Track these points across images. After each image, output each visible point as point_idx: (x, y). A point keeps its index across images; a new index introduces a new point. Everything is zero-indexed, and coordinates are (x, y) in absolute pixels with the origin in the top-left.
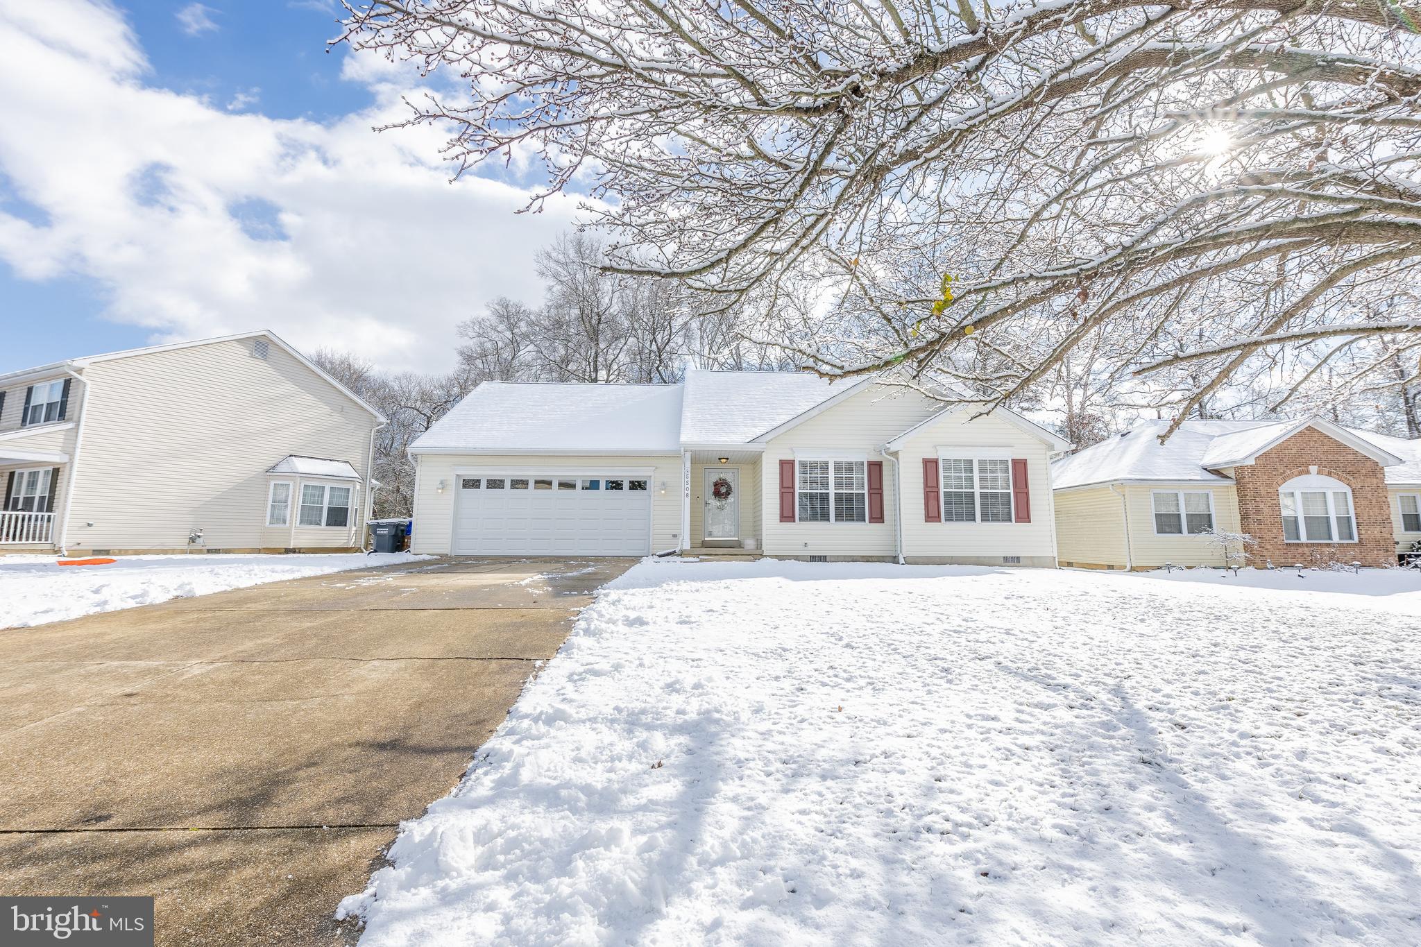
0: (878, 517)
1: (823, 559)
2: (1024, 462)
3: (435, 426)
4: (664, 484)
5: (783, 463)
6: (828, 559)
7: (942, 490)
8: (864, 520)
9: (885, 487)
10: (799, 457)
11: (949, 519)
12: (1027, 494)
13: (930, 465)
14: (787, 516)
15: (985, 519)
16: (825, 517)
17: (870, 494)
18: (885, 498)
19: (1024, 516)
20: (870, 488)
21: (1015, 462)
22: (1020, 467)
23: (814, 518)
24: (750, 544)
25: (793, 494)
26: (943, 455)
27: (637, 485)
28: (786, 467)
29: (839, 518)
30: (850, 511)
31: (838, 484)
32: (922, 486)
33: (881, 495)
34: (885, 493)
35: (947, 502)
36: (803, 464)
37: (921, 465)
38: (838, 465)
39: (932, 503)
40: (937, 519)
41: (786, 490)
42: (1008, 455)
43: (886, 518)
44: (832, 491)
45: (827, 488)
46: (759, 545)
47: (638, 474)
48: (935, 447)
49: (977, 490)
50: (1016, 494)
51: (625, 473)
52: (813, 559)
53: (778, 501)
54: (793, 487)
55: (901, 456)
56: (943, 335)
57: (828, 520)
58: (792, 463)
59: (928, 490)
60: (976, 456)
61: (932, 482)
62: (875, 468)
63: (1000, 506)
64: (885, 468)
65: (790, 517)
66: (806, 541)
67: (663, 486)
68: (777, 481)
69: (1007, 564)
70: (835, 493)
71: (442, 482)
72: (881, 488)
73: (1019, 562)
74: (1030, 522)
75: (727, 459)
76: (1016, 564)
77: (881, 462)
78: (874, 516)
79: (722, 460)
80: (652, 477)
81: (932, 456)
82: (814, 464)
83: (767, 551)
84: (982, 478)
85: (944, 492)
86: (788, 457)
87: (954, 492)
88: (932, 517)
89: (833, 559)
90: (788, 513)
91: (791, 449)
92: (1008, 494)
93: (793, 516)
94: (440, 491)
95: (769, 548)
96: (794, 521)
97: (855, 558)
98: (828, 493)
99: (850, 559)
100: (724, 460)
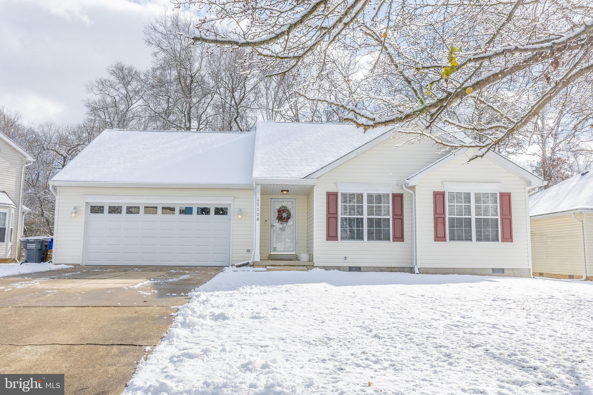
0: (400, 237)
1: (358, 269)
2: (509, 195)
3: (70, 164)
4: (240, 210)
5: (329, 195)
6: (362, 269)
7: (447, 216)
8: (389, 239)
9: (405, 214)
10: (341, 190)
11: (452, 239)
12: (510, 220)
13: (439, 197)
14: (331, 236)
15: (479, 239)
16: (360, 237)
17: (394, 219)
18: (405, 222)
19: (508, 237)
20: (394, 214)
21: (502, 195)
22: (505, 198)
23: (352, 238)
24: (304, 257)
25: (336, 218)
26: (449, 188)
27: (221, 211)
28: (332, 198)
29: (370, 238)
30: (379, 232)
31: (370, 212)
32: (432, 213)
33: (402, 220)
34: (405, 218)
35: (451, 226)
36: (344, 195)
37: (432, 197)
38: (370, 196)
39: (440, 226)
40: (443, 239)
41: (331, 216)
42: (497, 189)
43: (405, 238)
44: (365, 217)
45: (362, 214)
46: (311, 259)
47: (221, 203)
48: (442, 182)
49: (473, 217)
50: (502, 219)
51: (212, 202)
53: (325, 224)
54: (336, 213)
55: (417, 189)
56: (449, 94)
57: (362, 239)
58: (336, 194)
59: (437, 216)
60: (473, 189)
61: (440, 211)
62: (398, 198)
63: (490, 229)
64: (405, 199)
65: (335, 237)
66: (346, 256)
67: (240, 212)
68: (325, 208)
69: (495, 274)
70: (368, 218)
71: (75, 208)
72: (402, 214)
73: (503, 272)
74: (512, 241)
75: (288, 191)
76: (502, 274)
77: (403, 194)
78: (396, 236)
79: (284, 192)
80: (232, 205)
81: (440, 189)
82: (352, 196)
83: (317, 263)
84: (477, 208)
85: (449, 218)
86: (333, 190)
87: (456, 218)
88: (439, 237)
89: (365, 269)
90: (333, 234)
91: (335, 183)
92: (496, 220)
93: (337, 236)
94: (74, 215)
95: (317, 261)
96: (337, 240)
97: (382, 269)
98: (363, 218)
99: (378, 270)
100: (286, 192)
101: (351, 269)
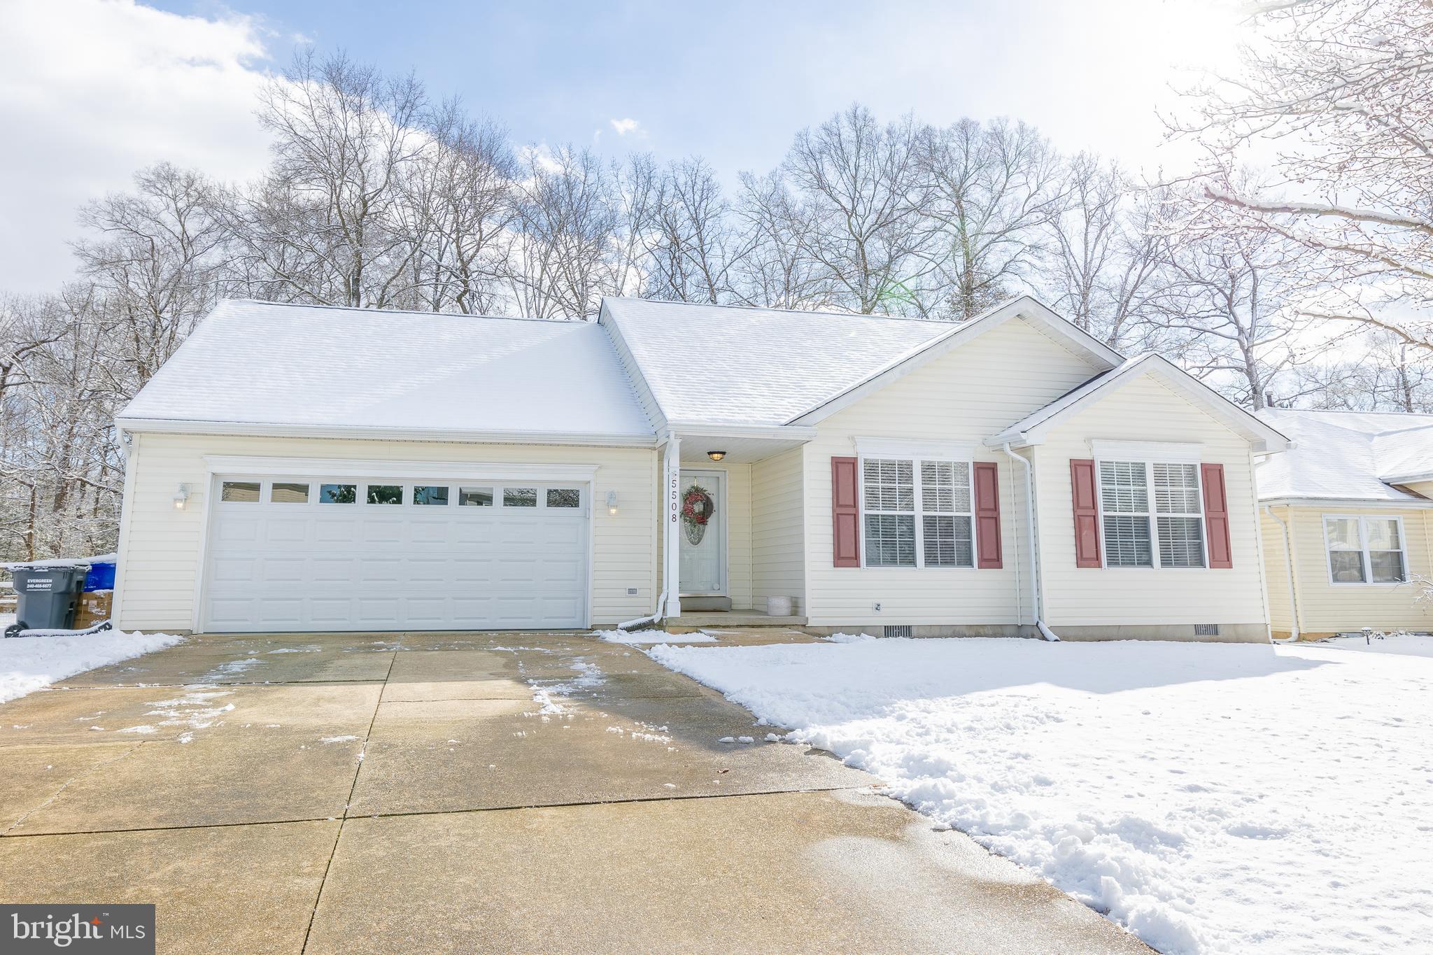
0: (993, 559)
1: (905, 631)
2: (1219, 469)
4: (612, 496)
5: (837, 463)
6: (914, 631)
7: (1101, 514)
8: (970, 564)
9: (1003, 508)
10: (866, 452)
11: (1113, 562)
12: (1225, 521)
13: (1082, 471)
14: (844, 556)
15: (1166, 562)
16: (909, 559)
17: (980, 519)
18: (1004, 525)
19: (1223, 559)
20: (979, 508)
21: (1206, 468)
22: (1214, 476)
23: (889, 560)
24: (780, 605)
25: (855, 516)
26: (1102, 454)
27: (565, 499)
28: (843, 468)
29: (931, 560)
30: (947, 548)
31: (929, 502)
32: (1070, 505)
33: (996, 520)
34: (1003, 517)
35: (1110, 534)
36: (872, 465)
37: (1068, 471)
38: (927, 468)
39: (1087, 534)
40: (1096, 561)
41: (844, 511)
42: (1196, 456)
43: (1004, 560)
44: (919, 513)
45: (912, 509)
46: (796, 607)
47: (564, 478)
48: (1088, 440)
49: (1153, 515)
50: (1209, 520)
51: (542, 476)
52: (890, 631)
53: (830, 530)
54: (855, 505)
55: (1038, 454)
57: (913, 562)
58: (853, 462)
59: (1080, 512)
60: (1151, 456)
61: (1085, 501)
62: (987, 474)
63: (1187, 541)
64: (1001, 475)
65: (851, 558)
66: (878, 601)
67: (612, 500)
68: (828, 494)
69: (1199, 637)
70: (924, 517)
71: (184, 488)
72: (996, 508)
73: (1217, 633)
74: (1231, 567)
75: (724, 453)
76: (1215, 637)
77: (995, 464)
78: (986, 557)
79: (716, 456)
80: (592, 484)
81: (1084, 455)
82: (889, 467)
83: (814, 619)
84: (1160, 496)
85: (1105, 516)
86: (846, 452)
87: (1119, 517)
88: (1086, 558)
89: (922, 632)
90: (847, 551)
91: (852, 438)
92: (1198, 521)
93: (857, 557)
94: (180, 505)
95: (815, 615)
96: (858, 566)
97: (957, 629)
98: (912, 517)
99: (950, 632)
100: (720, 456)
101: (890, 632)
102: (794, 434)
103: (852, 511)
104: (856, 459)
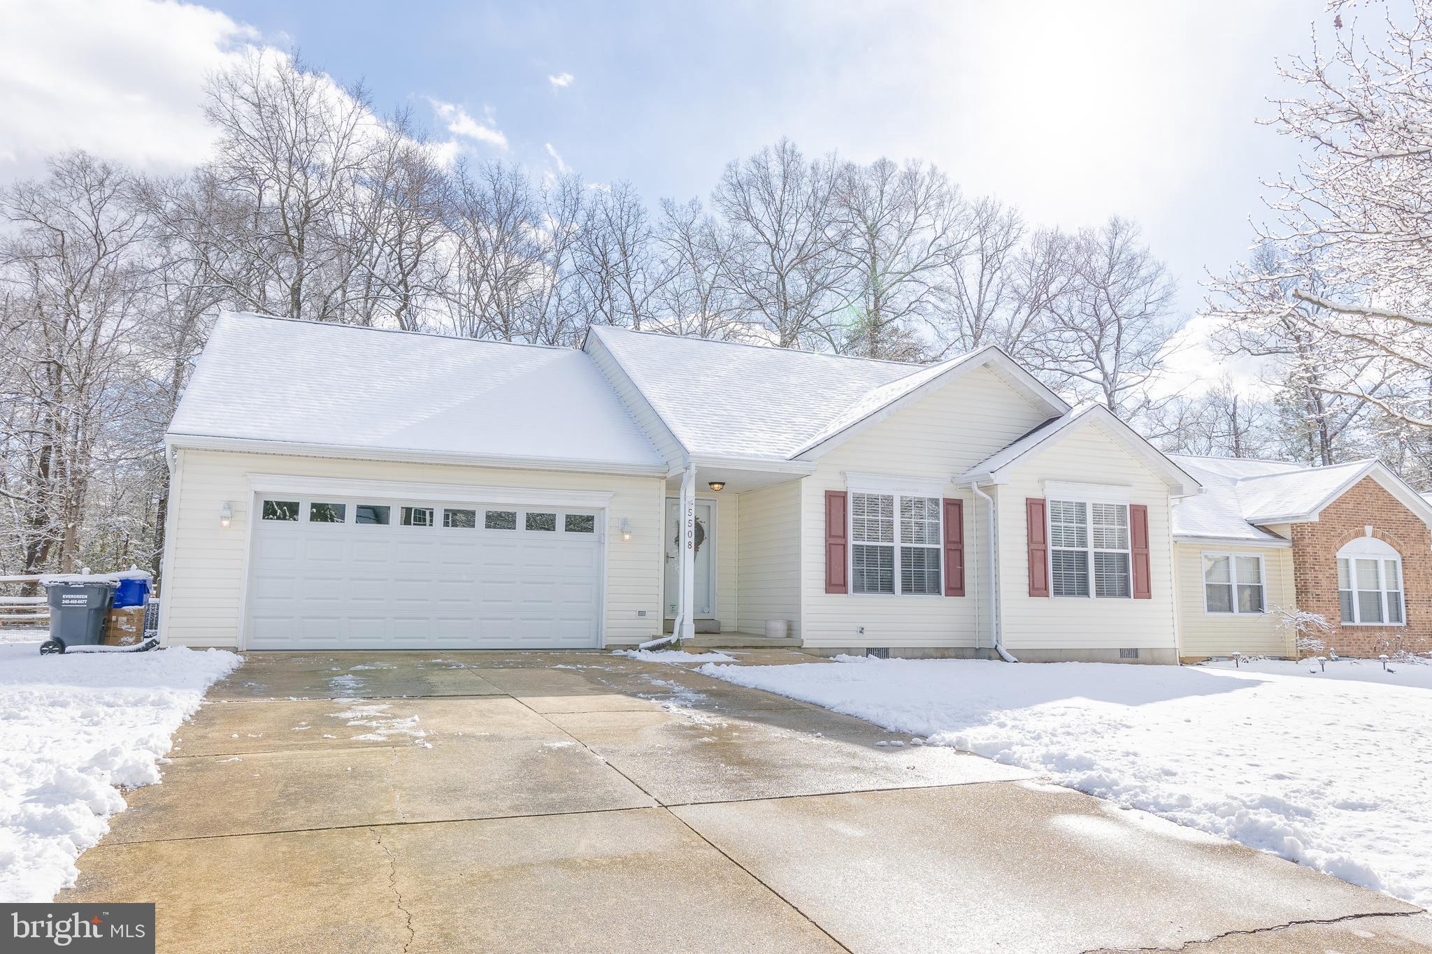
0: (957, 589)
1: (884, 652)
2: (1144, 510)
4: (625, 522)
5: (830, 496)
6: (891, 653)
7: (1050, 548)
8: (939, 593)
9: (966, 541)
10: (856, 487)
11: (1058, 592)
12: (1146, 557)
13: (1035, 508)
14: (835, 584)
15: (1100, 593)
16: (888, 587)
17: (947, 550)
18: (967, 557)
19: (1144, 592)
20: (947, 542)
21: (1134, 509)
22: (1139, 515)
23: (873, 588)
25: (845, 546)
26: (1053, 494)
27: (581, 524)
28: (835, 501)
29: (906, 589)
30: (920, 577)
31: (906, 534)
32: (1025, 540)
33: (961, 552)
34: (967, 550)
35: (1056, 567)
36: (858, 499)
37: (1024, 508)
38: (905, 503)
39: (1039, 567)
40: (1045, 591)
41: (835, 540)
42: (1125, 497)
43: (967, 588)
44: (897, 544)
45: (892, 540)
46: (791, 630)
47: (581, 504)
48: (1042, 481)
49: (1091, 550)
50: (1135, 555)
51: (561, 502)
53: (822, 559)
54: (845, 536)
55: (1000, 491)
57: (891, 590)
58: (843, 496)
59: (1033, 547)
60: (1093, 496)
61: (1038, 537)
62: (954, 508)
63: (1117, 574)
64: (965, 510)
65: (840, 585)
66: (863, 625)
67: (625, 526)
68: (822, 525)
69: (1124, 659)
70: (902, 548)
71: (229, 506)
72: (961, 541)
73: (1137, 657)
74: (1150, 598)
75: (723, 484)
76: (1136, 660)
77: (961, 501)
78: (952, 585)
79: (716, 486)
80: (607, 510)
81: (1038, 495)
82: (873, 500)
83: (808, 641)
84: (1097, 533)
85: (1053, 551)
86: (838, 487)
87: (1064, 551)
88: (1037, 589)
89: (898, 653)
90: (837, 579)
91: (843, 474)
92: (1125, 556)
93: (845, 584)
94: (226, 523)
95: (810, 636)
96: (846, 592)
97: (927, 651)
98: (892, 547)
99: (920, 654)
100: (720, 486)
101: (871, 652)
102: (797, 468)
103: (842, 541)
104: (846, 493)
